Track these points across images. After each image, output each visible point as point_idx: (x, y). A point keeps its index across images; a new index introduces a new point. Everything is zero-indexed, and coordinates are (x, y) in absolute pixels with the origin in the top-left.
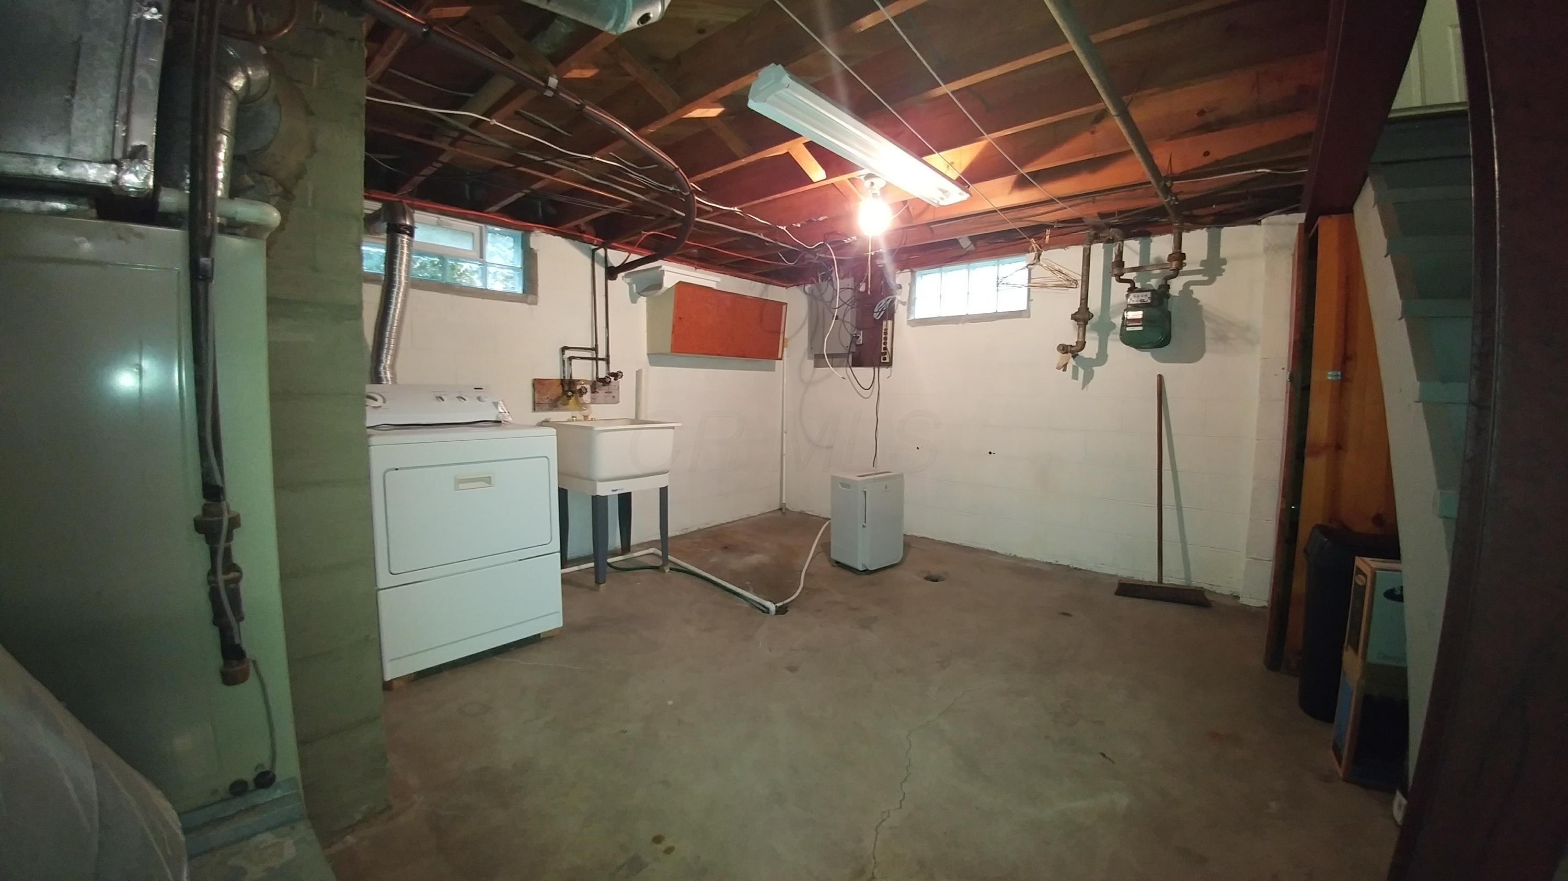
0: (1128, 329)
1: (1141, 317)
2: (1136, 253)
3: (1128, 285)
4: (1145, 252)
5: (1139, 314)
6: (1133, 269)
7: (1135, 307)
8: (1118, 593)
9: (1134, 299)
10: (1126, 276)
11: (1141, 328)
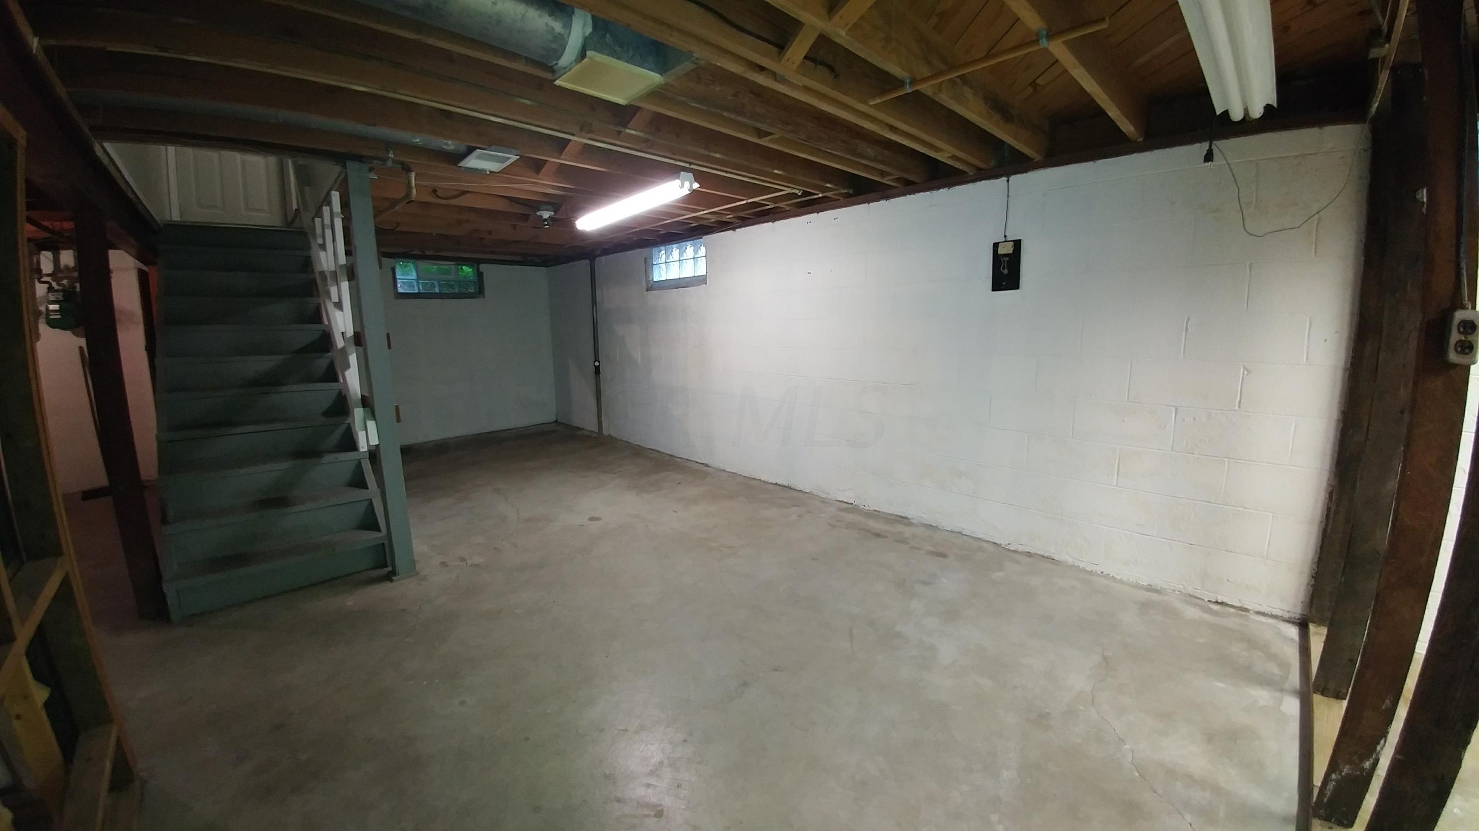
0: (51, 317)
1: (58, 309)
2: (49, 260)
3: (47, 286)
4: (56, 261)
5: (56, 307)
6: (48, 275)
7: (53, 302)
8: (83, 499)
9: (52, 297)
10: (45, 279)
11: (59, 317)
